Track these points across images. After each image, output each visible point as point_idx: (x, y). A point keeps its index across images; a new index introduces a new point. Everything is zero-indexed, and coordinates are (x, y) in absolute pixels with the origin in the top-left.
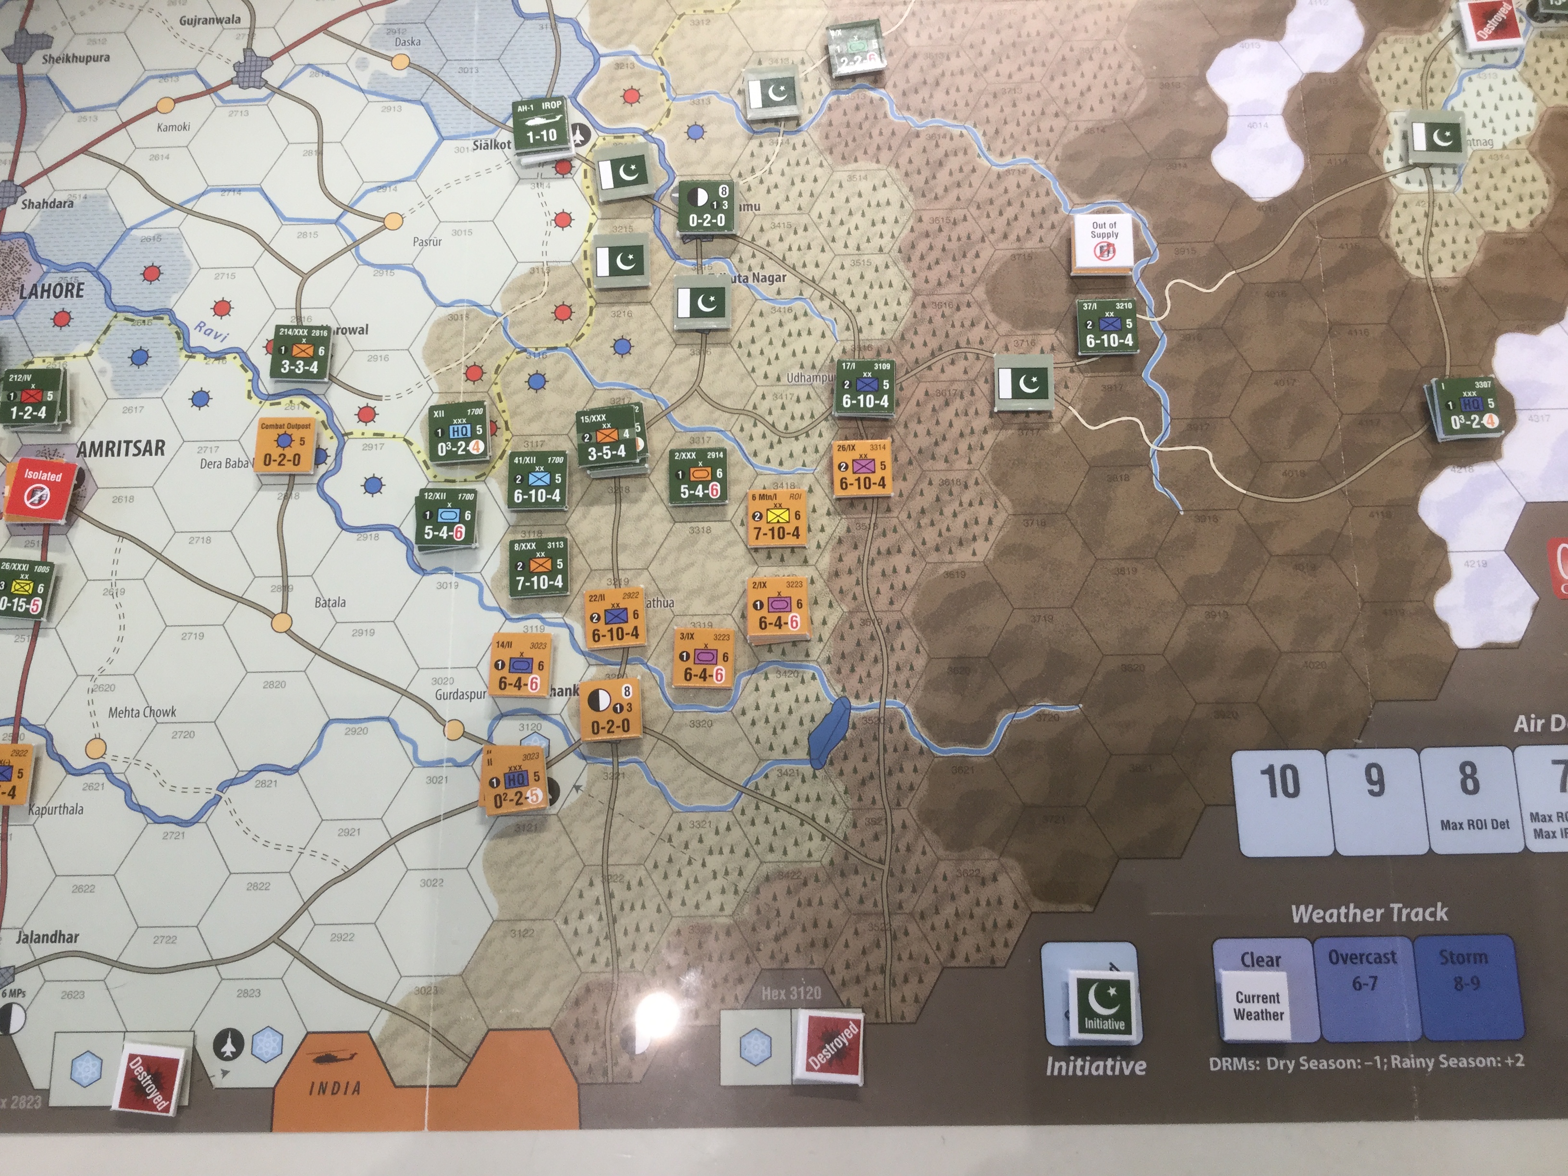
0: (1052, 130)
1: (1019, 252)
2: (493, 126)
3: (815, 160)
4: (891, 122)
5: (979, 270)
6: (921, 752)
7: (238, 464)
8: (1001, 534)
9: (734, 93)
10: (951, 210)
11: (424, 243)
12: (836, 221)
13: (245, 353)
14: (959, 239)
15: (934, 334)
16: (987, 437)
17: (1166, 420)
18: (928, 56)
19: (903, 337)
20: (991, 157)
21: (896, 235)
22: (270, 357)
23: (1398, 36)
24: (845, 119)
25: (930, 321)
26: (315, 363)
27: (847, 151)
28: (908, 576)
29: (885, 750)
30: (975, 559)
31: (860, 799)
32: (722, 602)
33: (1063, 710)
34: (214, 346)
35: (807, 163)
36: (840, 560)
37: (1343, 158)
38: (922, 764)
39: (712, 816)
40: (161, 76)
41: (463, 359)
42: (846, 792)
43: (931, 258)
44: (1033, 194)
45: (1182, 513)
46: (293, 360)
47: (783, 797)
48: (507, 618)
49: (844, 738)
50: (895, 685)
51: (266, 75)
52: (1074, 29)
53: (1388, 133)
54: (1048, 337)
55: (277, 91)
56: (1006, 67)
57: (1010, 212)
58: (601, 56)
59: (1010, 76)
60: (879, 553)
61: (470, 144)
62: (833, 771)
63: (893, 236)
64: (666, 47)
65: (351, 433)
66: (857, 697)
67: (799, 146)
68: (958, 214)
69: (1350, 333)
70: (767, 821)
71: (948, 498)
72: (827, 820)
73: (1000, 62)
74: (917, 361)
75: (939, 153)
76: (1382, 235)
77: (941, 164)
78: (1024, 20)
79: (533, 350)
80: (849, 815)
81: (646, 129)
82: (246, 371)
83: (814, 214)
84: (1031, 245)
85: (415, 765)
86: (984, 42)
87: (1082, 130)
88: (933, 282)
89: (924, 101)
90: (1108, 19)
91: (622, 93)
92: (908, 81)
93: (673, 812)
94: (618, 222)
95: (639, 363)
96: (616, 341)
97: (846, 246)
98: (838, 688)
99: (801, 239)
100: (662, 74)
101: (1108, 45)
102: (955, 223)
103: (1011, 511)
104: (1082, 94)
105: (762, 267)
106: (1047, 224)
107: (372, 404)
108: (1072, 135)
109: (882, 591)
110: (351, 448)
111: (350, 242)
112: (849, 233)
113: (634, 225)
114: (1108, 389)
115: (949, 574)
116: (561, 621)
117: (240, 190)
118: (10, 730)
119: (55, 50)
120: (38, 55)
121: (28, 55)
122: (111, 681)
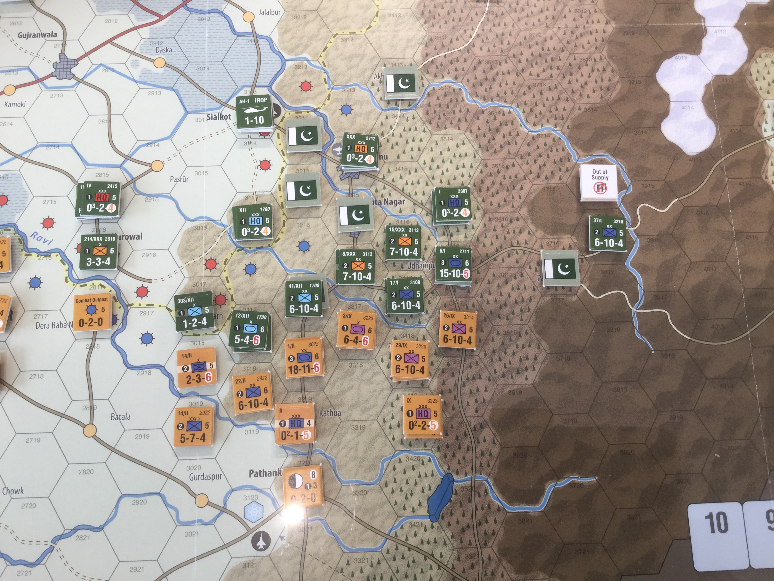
0: (564, 109)
1: (547, 186)
2: (220, 105)
3: (420, 128)
4: (467, 104)
5: (523, 198)
6: (499, 509)
7: (60, 326)
8: (543, 366)
9: (369, 85)
10: (505, 159)
11: (177, 180)
12: (434, 166)
13: (63, 252)
14: (510, 178)
15: (497, 238)
16: (532, 303)
17: (641, 292)
18: (488, 62)
19: (478, 240)
20: (528, 126)
21: (472, 175)
22: (79, 254)
23: (767, 53)
24: (438, 102)
25: (495, 230)
26: (109, 259)
27: (440, 122)
28: (486, 393)
29: (476, 509)
30: (526, 382)
31: (461, 542)
32: (371, 412)
33: (586, 480)
34: (44, 248)
35: (416, 129)
36: (444, 383)
37: (738, 128)
38: (500, 517)
39: (368, 555)
40: (6, 71)
41: (204, 255)
42: (453, 537)
43: (493, 190)
44: (554, 150)
45: (653, 352)
46: (94, 257)
47: (413, 541)
48: (235, 425)
49: (450, 501)
50: (481, 465)
51: (73, 71)
52: (576, 46)
53: (764, 113)
54: (567, 240)
55: (81, 81)
56: (535, 70)
57: (540, 161)
58: (286, 60)
59: (538, 76)
60: (468, 379)
61: (205, 116)
62: (444, 523)
63: (470, 176)
64: (327, 55)
65: (132, 304)
66: (457, 473)
67: (410, 119)
68: (509, 162)
69: (747, 238)
70: (403, 558)
71: (508, 342)
72: (441, 556)
73: (532, 66)
74: (487, 255)
75: (497, 123)
76: (764, 176)
77: (498, 130)
78: (546, 40)
79: (248, 249)
80: (455, 552)
81: (316, 107)
82: (64, 264)
83: (421, 162)
84: (555, 181)
85: (178, 524)
86: (522, 54)
87: (583, 110)
88: (495, 204)
89: (486, 91)
90: (596, 40)
91: (300, 84)
92: (476, 78)
93: (344, 553)
94: (300, 167)
95: (315, 256)
96: (300, 243)
97: (441, 182)
98: (445, 467)
99: (413, 178)
100: (325, 73)
101: (597, 56)
102: (507, 168)
103: (548, 351)
104: (582, 87)
105: (390, 195)
106: (564, 169)
107: (145, 285)
108: (577, 112)
109: (470, 404)
110: (133, 314)
111: (129, 179)
112: (443, 173)
113: (310, 169)
114: (605, 273)
115: (512, 392)
116: (269, 426)
117: (58, 146)
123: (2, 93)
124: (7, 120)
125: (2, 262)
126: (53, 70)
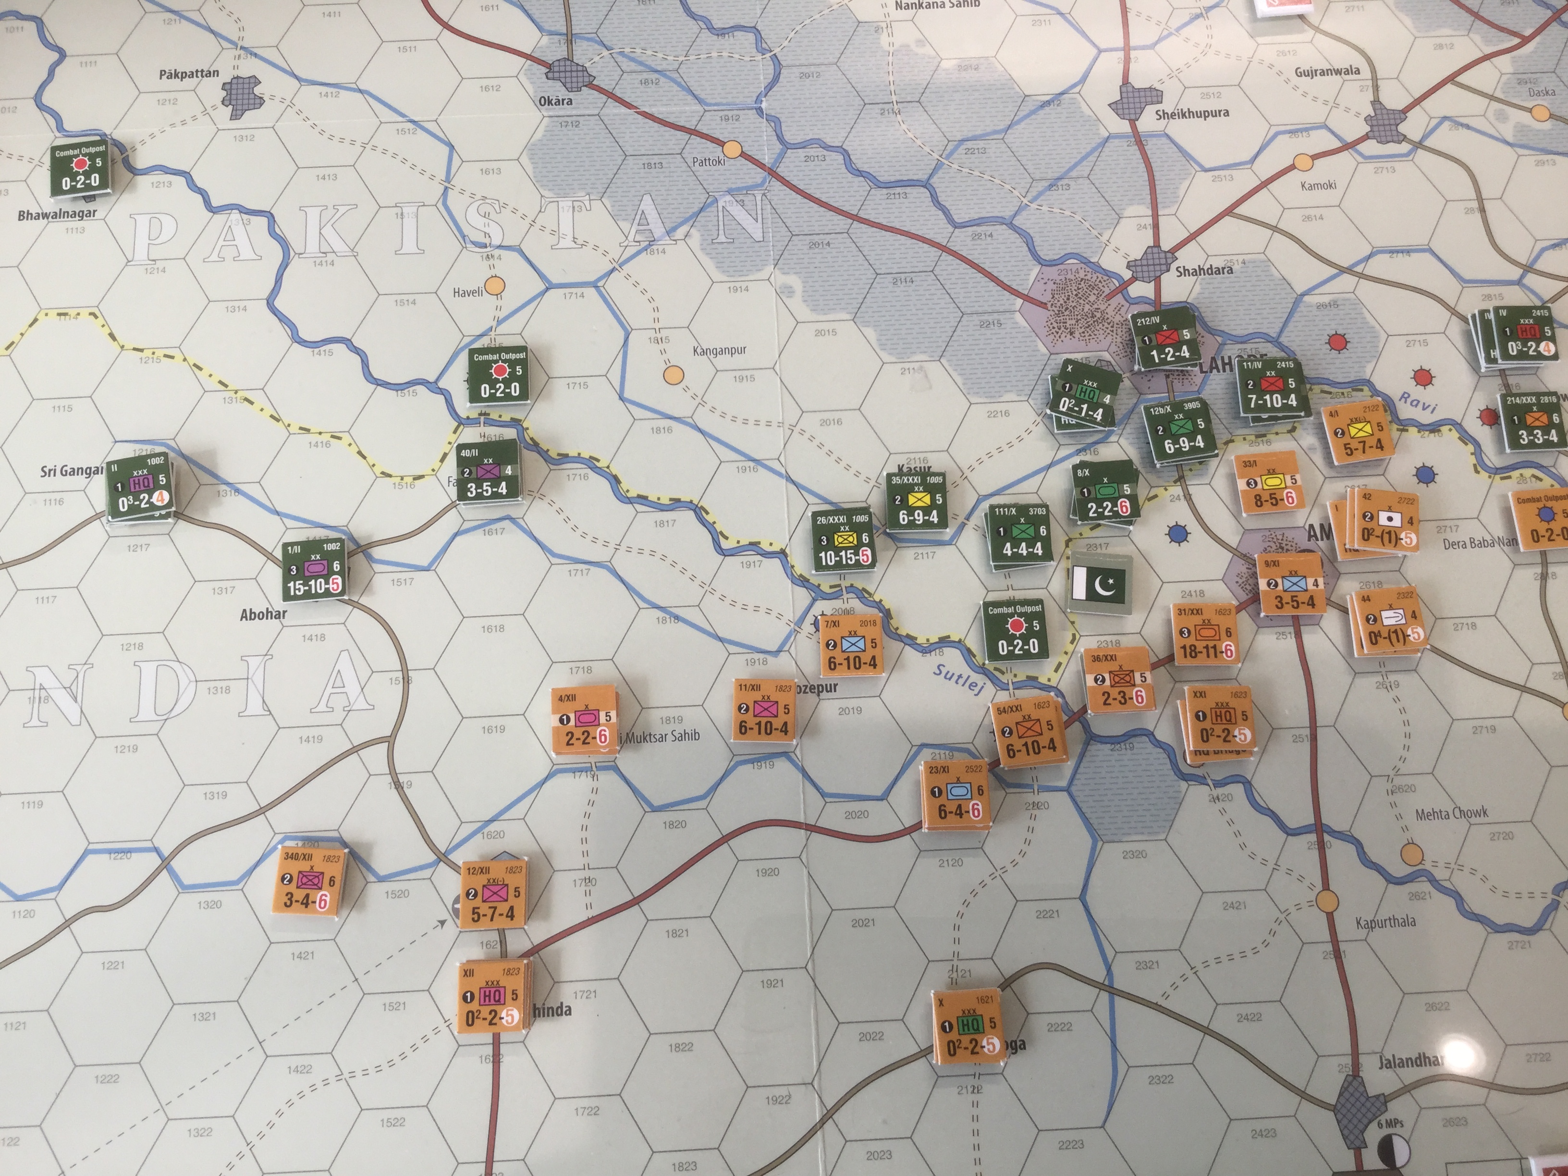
7: (1483, 544)
13: (1460, 425)
22: (1491, 428)
26: (1553, 432)
34: (1426, 418)
40: (1290, 132)
51: (1402, 128)
55: (1419, 145)
82: (1466, 444)
117: (1408, 252)
118: (1313, 837)
119: (1168, 106)
120: (1150, 111)
121: (1138, 111)
122: (1409, 780)
123: (1292, 167)
124: (1312, 212)
125: (1379, 441)
126: (1368, 129)
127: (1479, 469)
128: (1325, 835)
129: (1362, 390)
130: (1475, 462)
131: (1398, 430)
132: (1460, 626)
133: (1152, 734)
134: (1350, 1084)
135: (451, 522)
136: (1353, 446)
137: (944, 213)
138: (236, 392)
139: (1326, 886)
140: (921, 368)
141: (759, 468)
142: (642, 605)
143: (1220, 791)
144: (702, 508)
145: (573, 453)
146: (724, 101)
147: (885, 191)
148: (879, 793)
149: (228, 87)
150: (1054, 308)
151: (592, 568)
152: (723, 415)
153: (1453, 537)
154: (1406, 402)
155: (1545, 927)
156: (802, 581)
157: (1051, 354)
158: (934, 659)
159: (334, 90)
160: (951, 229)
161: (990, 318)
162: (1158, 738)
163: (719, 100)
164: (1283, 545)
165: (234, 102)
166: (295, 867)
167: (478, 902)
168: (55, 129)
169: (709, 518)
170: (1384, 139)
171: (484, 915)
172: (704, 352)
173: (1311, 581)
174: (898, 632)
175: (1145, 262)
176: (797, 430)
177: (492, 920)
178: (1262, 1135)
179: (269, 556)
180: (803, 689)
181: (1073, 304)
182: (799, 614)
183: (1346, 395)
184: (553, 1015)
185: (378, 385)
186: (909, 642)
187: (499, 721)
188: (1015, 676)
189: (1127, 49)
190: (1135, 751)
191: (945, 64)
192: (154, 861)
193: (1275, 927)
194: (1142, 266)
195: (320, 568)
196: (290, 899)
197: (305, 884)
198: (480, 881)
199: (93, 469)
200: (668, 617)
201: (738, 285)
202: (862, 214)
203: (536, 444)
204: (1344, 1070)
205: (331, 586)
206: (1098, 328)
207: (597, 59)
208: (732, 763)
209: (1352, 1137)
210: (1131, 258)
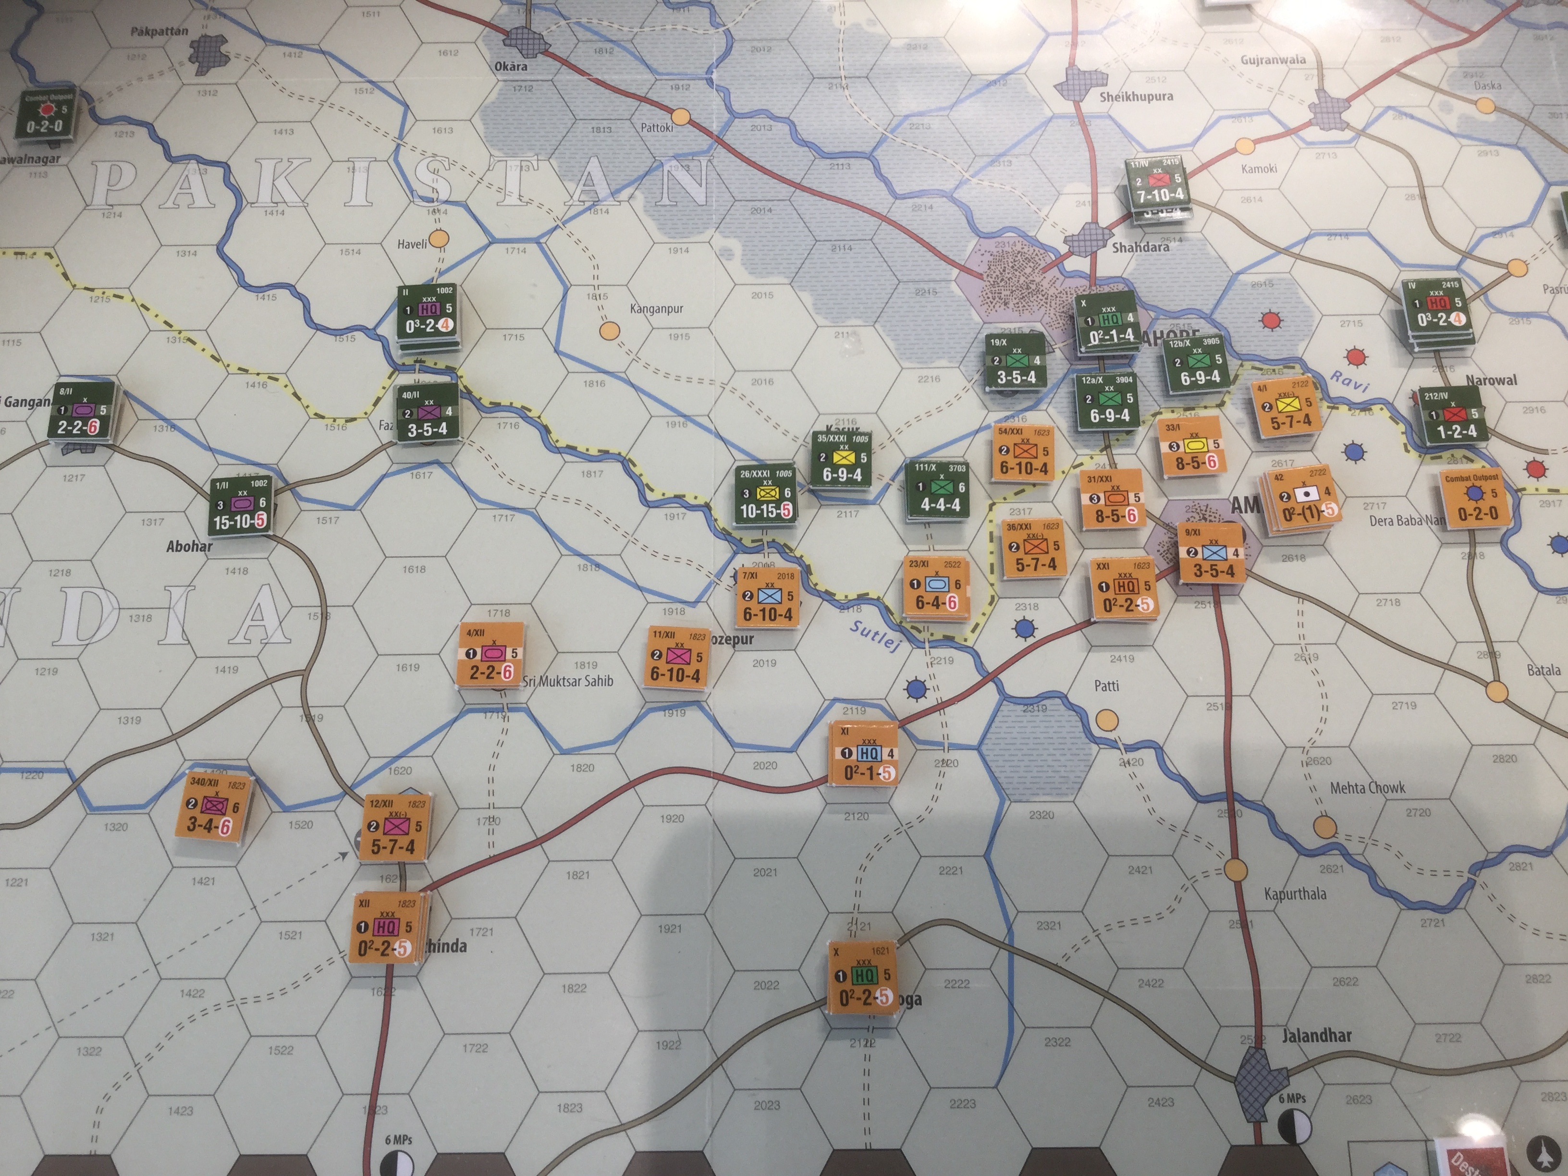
7: (1410, 521)
11: (1556, 291)
13: (1392, 404)
34: (1358, 397)
40: (1233, 117)
51: (1346, 116)
55: (1361, 133)
65: (1524, 489)
82: (1397, 423)
107: (1539, 458)
110: (1528, 505)
111: (1477, 289)
117: (1347, 235)
118: (1224, 805)
119: (1113, 88)
120: (1095, 92)
121: (1083, 92)
122: (1325, 753)
123: (1234, 151)
124: (1253, 194)
125: (1307, 416)
126: (1312, 116)
127: (1409, 448)
128: (1236, 804)
129: (1293, 368)
130: (1406, 441)
131: (1328, 407)
132: (1384, 602)
133: (1066, 697)
134: (1252, 1056)
135: (381, 464)
136: (1280, 421)
137: (886, 184)
138: (180, 332)
139: (1235, 855)
140: (855, 333)
141: (688, 423)
142: (564, 551)
143: (1131, 756)
144: (630, 460)
145: (505, 402)
146: (675, 71)
147: (828, 161)
148: (789, 745)
149: (195, 45)
150: (989, 279)
151: (517, 514)
152: (656, 371)
153: (1380, 514)
154: (1337, 380)
155: (1459, 906)
156: (725, 535)
157: (985, 323)
158: (851, 616)
159: (297, 51)
160: (892, 200)
161: (926, 287)
162: (1070, 700)
163: (669, 70)
164: (1207, 516)
165: (200, 59)
166: (201, 792)
167: (379, 834)
168: (27, 80)
169: (637, 471)
170: (1327, 126)
171: (385, 848)
172: (641, 310)
173: (1231, 551)
174: (818, 588)
175: (1082, 238)
176: (728, 388)
177: (391, 852)
178: (1159, 1104)
179: (199, 490)
180: (719, 639)
181: (1009, 276)
182: (719, 565)
183: (1277, 371)
184: (448, 951)
185: (317, 330)
186: (828, 598)
187: (413, 660)
188: (932, 635)
189: (1075, 32)
190: (1048, 713)
191: (894, 43)
192: (65, 782)
193: (1181, 893)
194: (1079, 241)
195: (247, 503)
196: (194, 823)
197: (209, 809)
198: (381, 814)
199: (36, 401)
200: (589, 564)
201: (678, 246)
202: (805, 183)
203: (469, 392)
204: (1246, 1041)
205: (256, 521)
206: (1032, 299)
207: (554, 28)
208: (643, 711)
209: (1252, 1110)
210: (1067, 234)
